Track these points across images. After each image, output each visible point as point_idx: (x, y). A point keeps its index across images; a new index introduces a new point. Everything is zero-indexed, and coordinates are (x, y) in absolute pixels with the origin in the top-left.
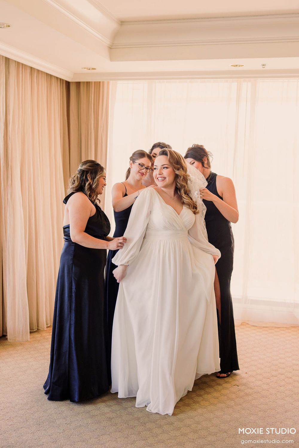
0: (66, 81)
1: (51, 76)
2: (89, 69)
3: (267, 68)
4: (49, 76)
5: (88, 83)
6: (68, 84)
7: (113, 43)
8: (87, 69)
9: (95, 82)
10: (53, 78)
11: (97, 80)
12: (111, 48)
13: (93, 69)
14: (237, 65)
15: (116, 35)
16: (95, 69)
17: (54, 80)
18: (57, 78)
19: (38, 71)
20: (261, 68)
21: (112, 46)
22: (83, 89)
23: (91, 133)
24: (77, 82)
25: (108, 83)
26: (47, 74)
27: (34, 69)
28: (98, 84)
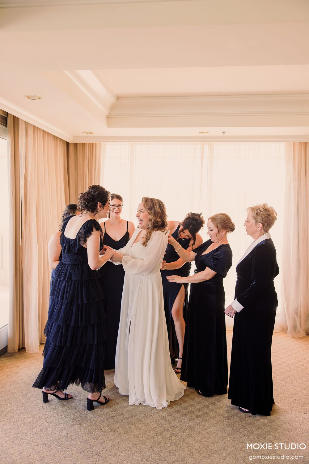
0: (66, 142)
1: (57, 137)
2: (88, 133)
3: (226, 134)
4: (56, 138)
5: (84, 144)
6: (68, 144)
7: (110, 114)
8: (86, 133)
9: (89, 143)
10: (58, 139)
11: (91, 141)
12: (108, 117)
13: (91, 133)
14: (203, 132)
15: (113, 107)
16: (93, 133)
17: (58, 141)
18: (61, 139)
19: (48, 133)
20: (221, 134)
21: (109, 116)
22: (79, 148)
23: (86, 183)
24: (74, 144)
25: (100, 144)
26: (54, 136)
27: (45, 131)
28: (92, 145)
